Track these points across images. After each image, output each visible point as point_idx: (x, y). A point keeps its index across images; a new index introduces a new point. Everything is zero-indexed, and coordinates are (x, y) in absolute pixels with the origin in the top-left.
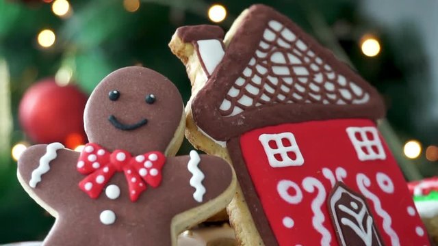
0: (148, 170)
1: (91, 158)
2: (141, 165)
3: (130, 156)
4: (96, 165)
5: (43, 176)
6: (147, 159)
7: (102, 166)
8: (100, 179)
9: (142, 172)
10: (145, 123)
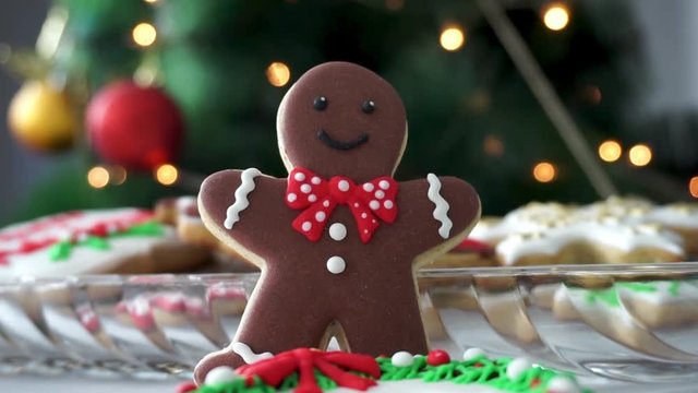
0: (381, 202)
1: (305, 188)
2: (371, 196)
3: (356, 183)
4: (312, 198)
5: (241, 214)
6: (377, 188)
7: (320, 199)
8: (320, 216)
9: (374, 205)
10: (365, 140)
